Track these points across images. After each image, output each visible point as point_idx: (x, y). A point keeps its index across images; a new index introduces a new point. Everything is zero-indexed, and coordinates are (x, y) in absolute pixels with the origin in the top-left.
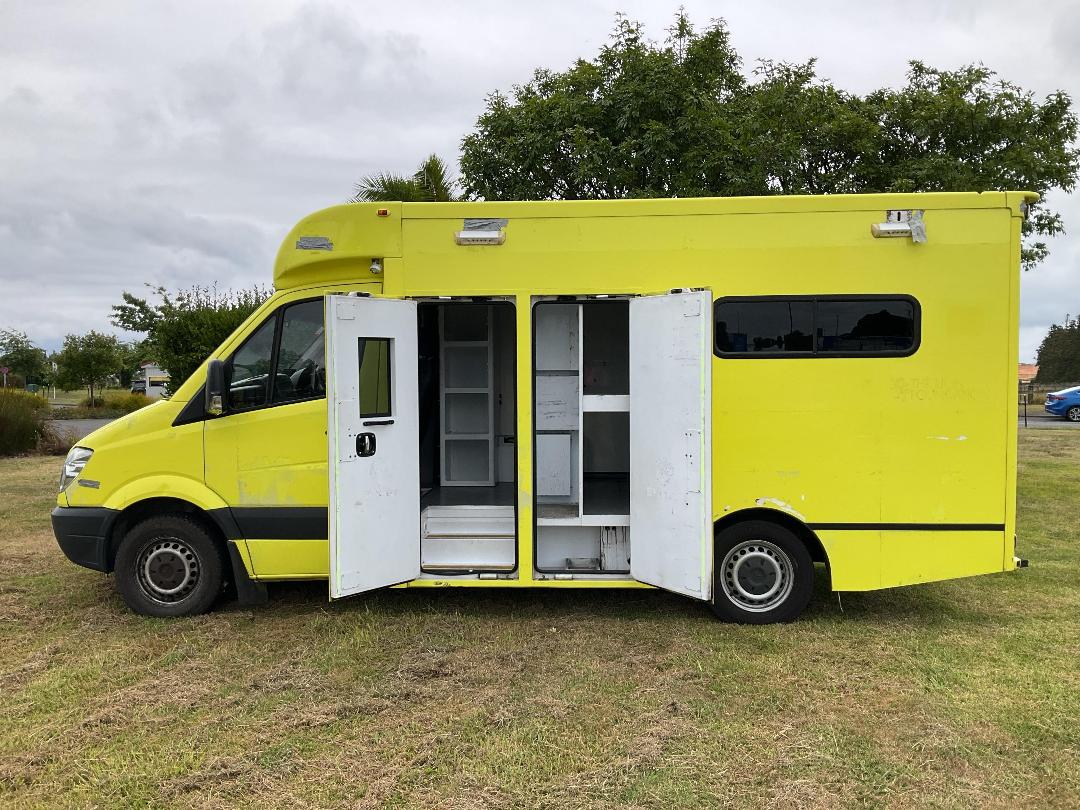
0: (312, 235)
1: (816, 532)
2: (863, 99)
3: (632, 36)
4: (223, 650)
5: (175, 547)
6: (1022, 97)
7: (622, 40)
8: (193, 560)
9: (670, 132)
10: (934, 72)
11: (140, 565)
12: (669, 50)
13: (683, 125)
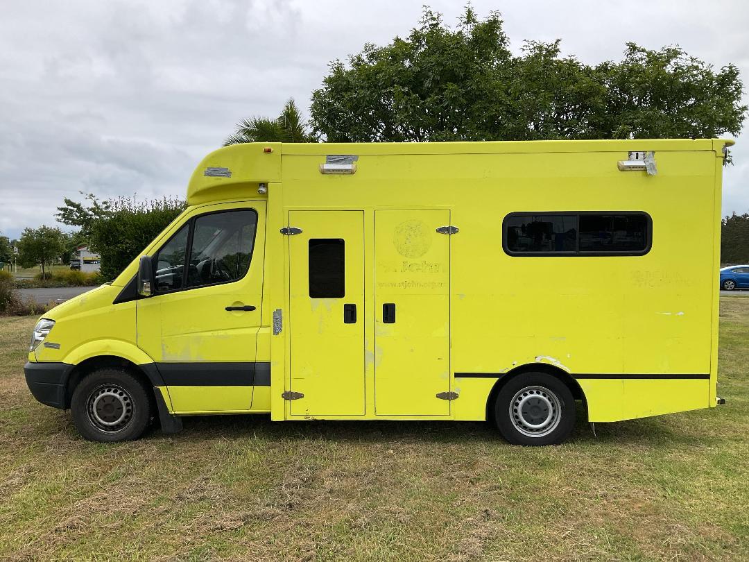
0: (216, 166)
1: (577, 380)
2: (593, 69)
3: (435, 22)
4: (152, 469)
5: (115, 392)
6: (705, 68)
7: (427, 25)
8: (128, 401)
9: (462, 91)
10: (643, 51)
11: (89, 405)
12: (460, 33)
13: (471, 86)
